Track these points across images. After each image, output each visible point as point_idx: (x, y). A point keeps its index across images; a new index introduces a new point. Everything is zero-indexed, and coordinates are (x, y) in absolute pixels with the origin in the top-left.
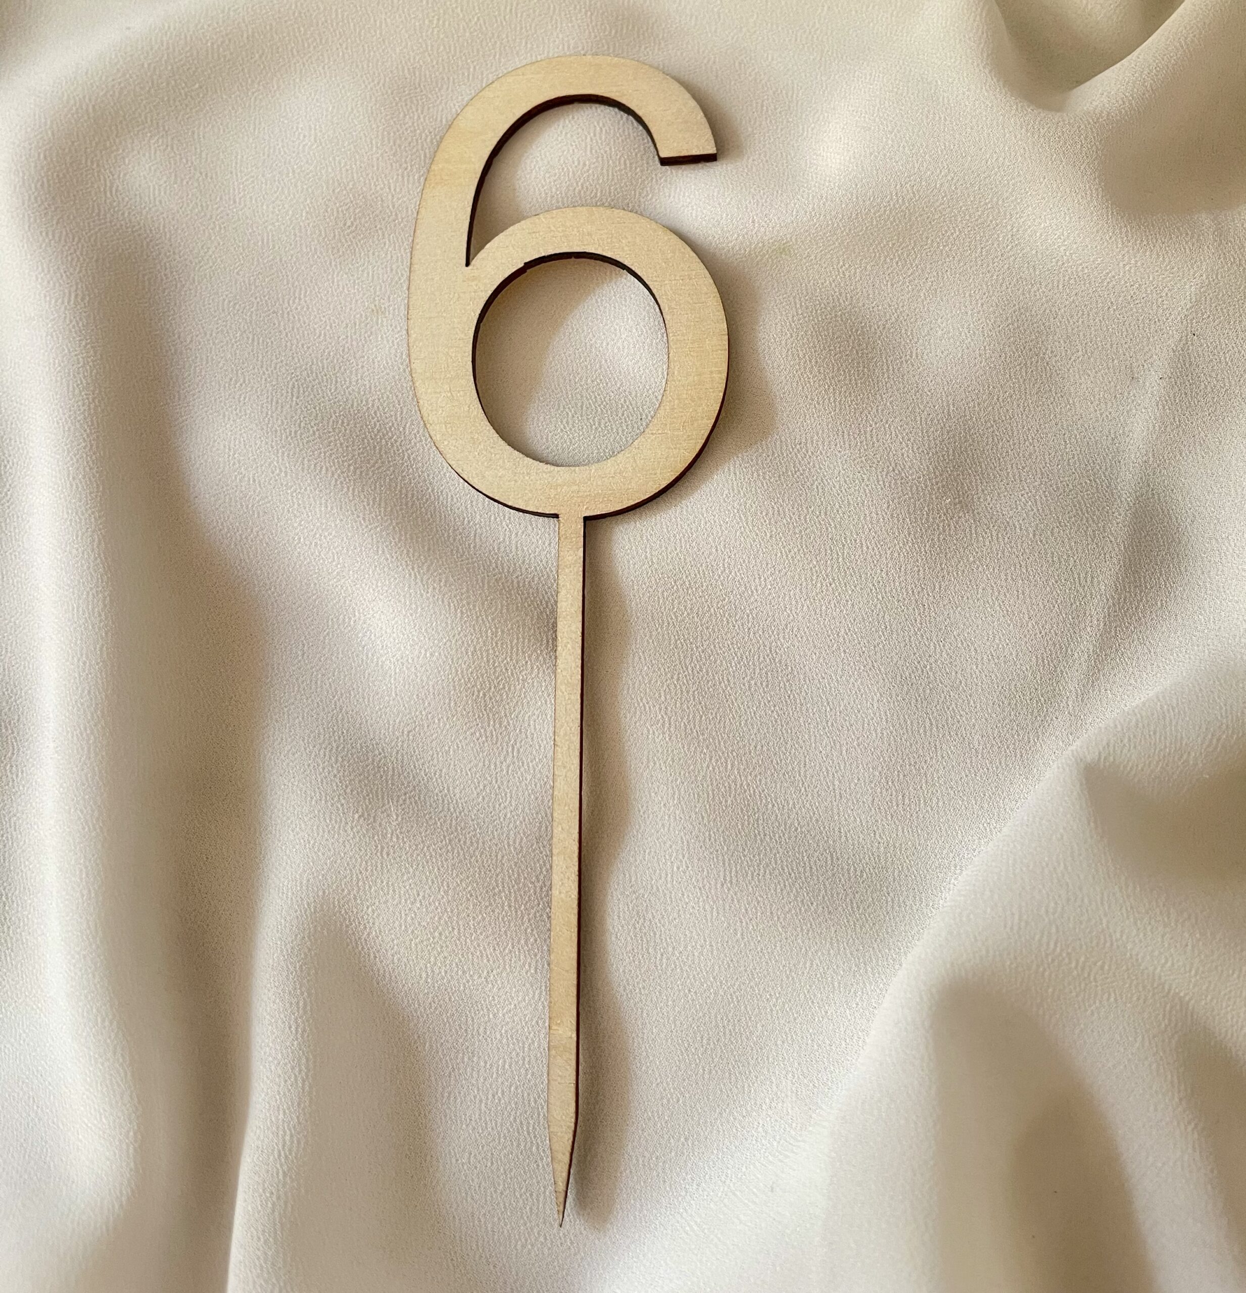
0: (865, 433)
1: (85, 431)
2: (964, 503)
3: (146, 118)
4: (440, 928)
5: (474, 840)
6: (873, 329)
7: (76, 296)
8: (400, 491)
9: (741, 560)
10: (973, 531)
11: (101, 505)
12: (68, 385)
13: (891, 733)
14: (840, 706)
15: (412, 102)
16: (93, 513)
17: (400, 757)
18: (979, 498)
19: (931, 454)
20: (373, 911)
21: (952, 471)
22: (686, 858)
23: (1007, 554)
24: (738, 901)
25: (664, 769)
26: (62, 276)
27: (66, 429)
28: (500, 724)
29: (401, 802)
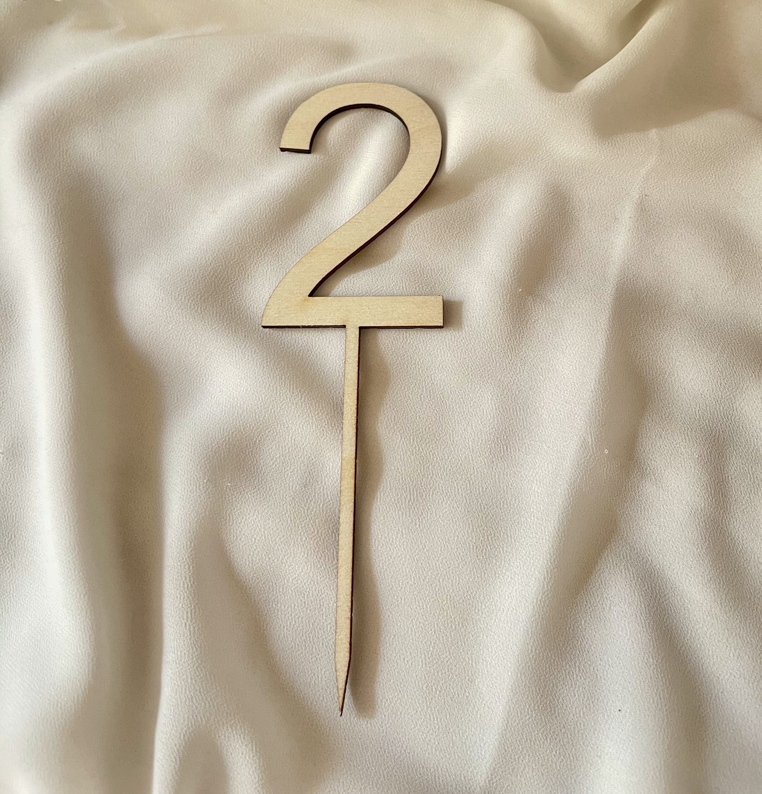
1: (56, 283)
5: (271, 488)
7: (48, 212)
8: (228, 307)
10: (533, 306)
11: (66, 321)
12: (45, 260)
13: (499, 414)
16: (62, 325)
26: (40, 201)
27: (46, 282)
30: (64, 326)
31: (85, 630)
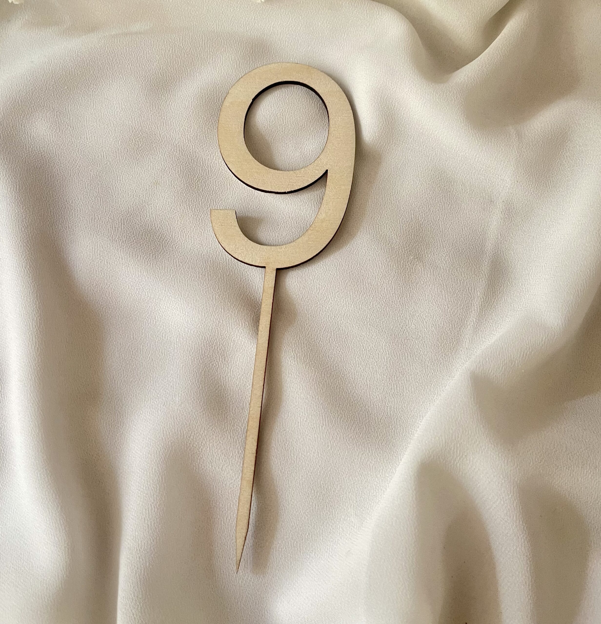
1: (28, 247)
2: (419, 258)
3: (44, 103)
11: (39, 279)
18: (425, 256)
26: (12, 178)
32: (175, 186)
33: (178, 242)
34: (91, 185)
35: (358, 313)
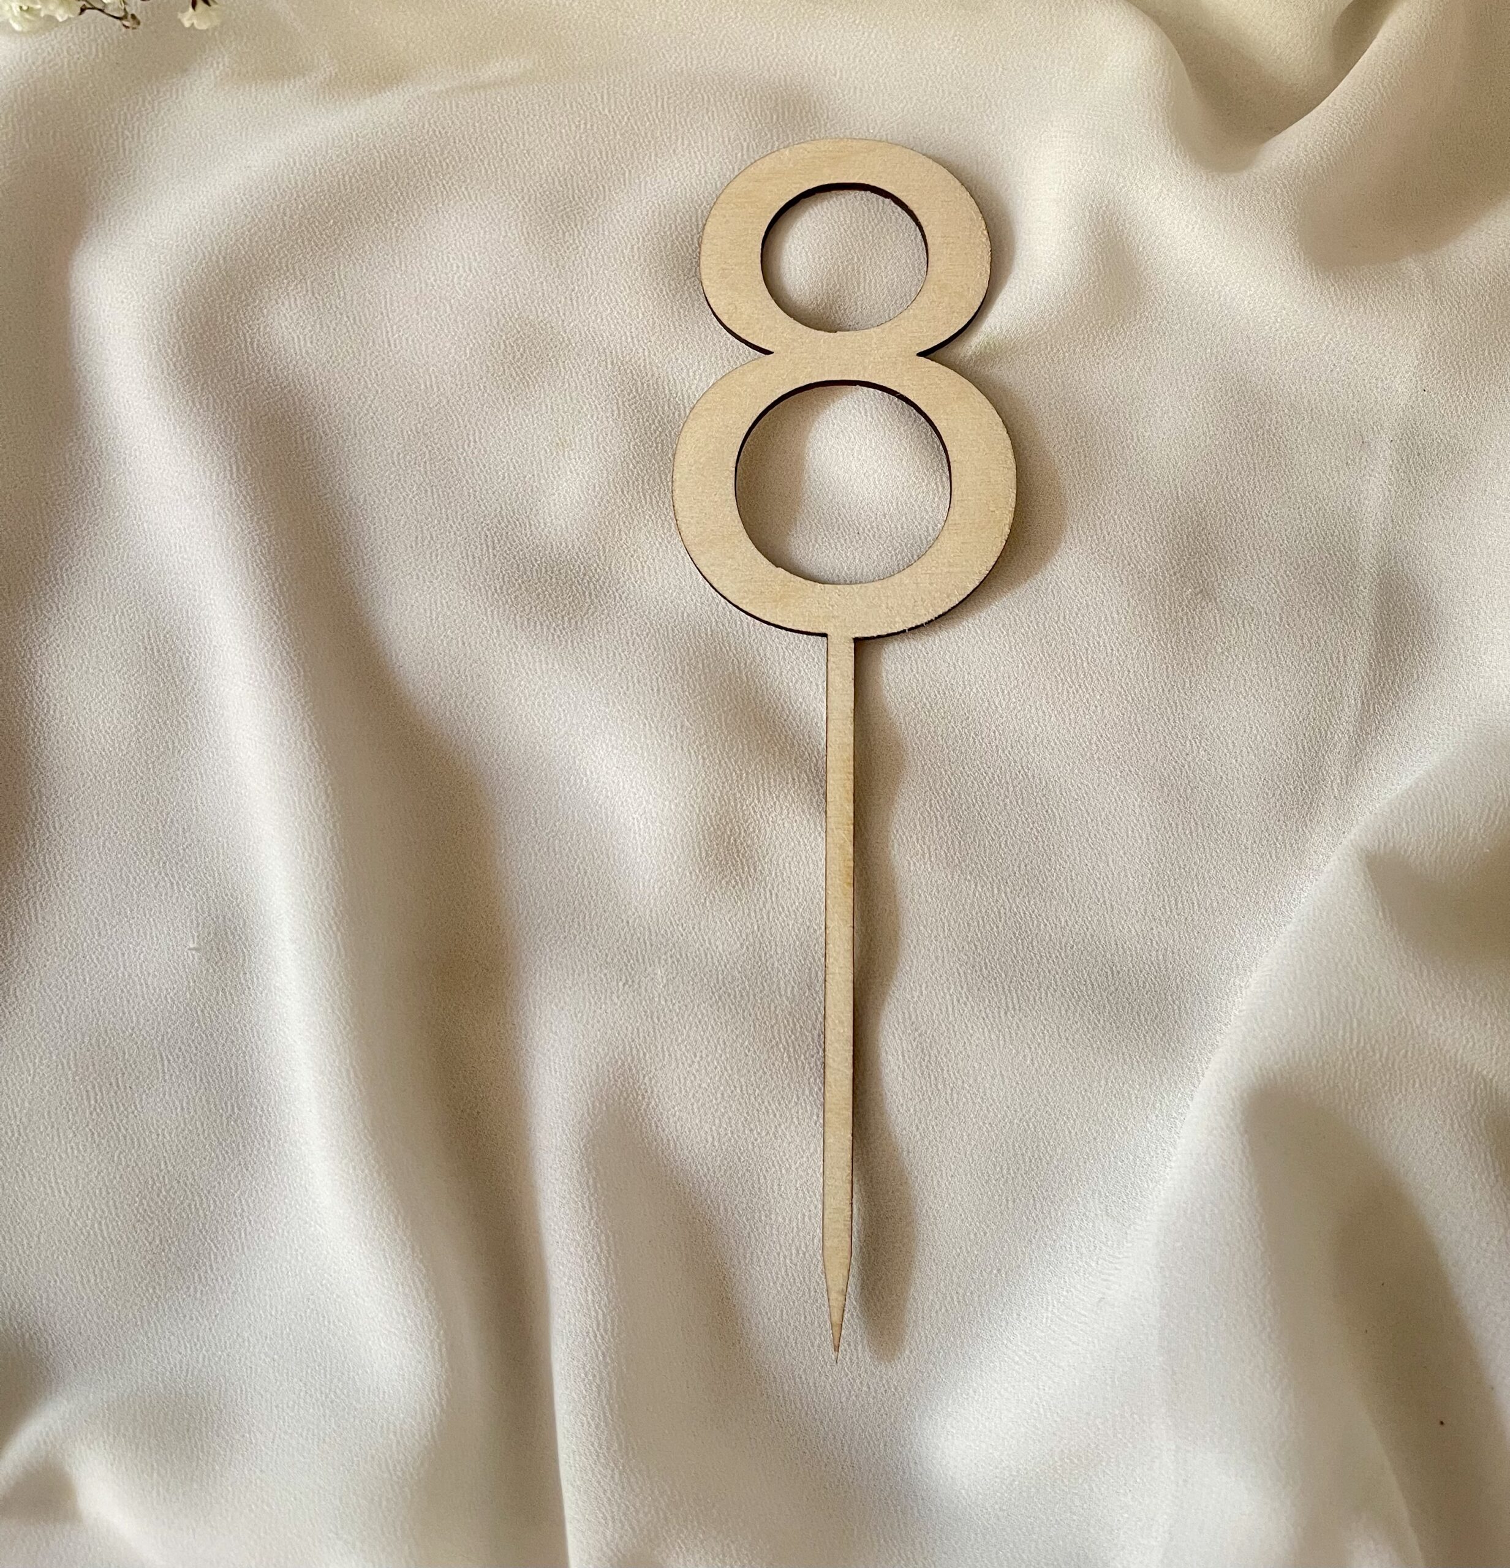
0: (1094, 526)
1: (274, 613)
2: (1205, 592)
3: (280, 263)
4: (722, 1088)
6: (1089, 415)
7: (238, 469)
9: (981, 675)
10: (1218, 622)
11: (305, 691)
13: (1157, 837)
14: (1101, 816)
15: (568, 217)
17: (654, 915)
18: (1219, 585)
19: (1165, 543)
20: (650, 1079)
21: (1189, 559)
22: (965, 990)
23: (1255, 641)
24: (1024, 1027)
25: (930, 900)
26: (218, 448)
27: (254, 613)
28: (755, 870)
29: (663, 962)
30: (303, 701)
31: (414, 1282)
32: (608, 449)
33: (625, 582)
34: (405, 457)
35: (1069, 731)
